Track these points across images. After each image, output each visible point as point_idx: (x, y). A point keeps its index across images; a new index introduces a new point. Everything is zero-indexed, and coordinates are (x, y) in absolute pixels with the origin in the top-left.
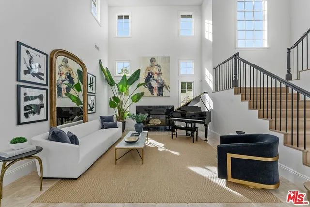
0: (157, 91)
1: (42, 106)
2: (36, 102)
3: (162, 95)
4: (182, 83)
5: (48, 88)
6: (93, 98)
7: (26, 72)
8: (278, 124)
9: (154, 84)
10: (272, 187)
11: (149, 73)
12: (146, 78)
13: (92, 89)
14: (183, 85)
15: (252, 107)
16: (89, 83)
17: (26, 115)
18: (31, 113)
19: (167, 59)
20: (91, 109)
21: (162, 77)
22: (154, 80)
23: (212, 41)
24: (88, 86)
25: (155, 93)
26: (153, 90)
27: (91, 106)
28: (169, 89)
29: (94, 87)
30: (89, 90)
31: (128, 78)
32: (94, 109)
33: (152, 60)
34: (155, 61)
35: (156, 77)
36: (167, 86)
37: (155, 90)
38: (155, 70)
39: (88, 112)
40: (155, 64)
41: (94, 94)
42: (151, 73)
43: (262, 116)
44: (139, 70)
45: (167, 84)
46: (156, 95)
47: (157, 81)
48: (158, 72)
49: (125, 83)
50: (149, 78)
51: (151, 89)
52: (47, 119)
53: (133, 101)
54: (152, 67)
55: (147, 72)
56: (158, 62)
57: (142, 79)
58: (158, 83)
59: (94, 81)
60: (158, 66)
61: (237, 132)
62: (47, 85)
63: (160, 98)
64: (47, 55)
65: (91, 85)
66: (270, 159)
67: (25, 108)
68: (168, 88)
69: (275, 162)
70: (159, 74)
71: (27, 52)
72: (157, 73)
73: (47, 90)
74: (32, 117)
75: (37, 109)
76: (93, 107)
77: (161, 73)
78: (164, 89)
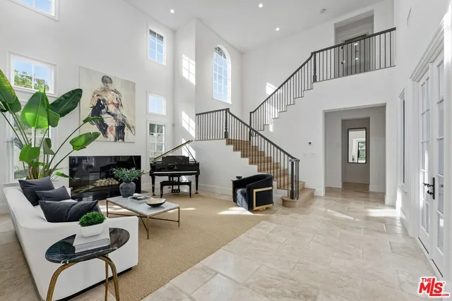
0: (114, 132)
3: (123, 139)
4: (151, 125)
8: (262, 167)
9: (109, 121)
10: (271, 205)
11: (99, 100)
12: (94, 107)
14: (152, 127)
15: (243, 156)
19: (131, 86)
22: (109, 113)
23: (194, 83)
25: (111, 136)
26: (106, 130)
28: (133, 131)
33: (106, 80)
34: (111, 82)
35: (112, 108)
36: (131, 126)
37: (111, 130)
38: (110, 97)
42: (104, 100)
43: (251, 163)
44: (80, 90)
45: (130, 123)
46: (113, 139)
47: (113, 115)
48: (115, 102)
50: (98, 109)
51: (103, 127)
53: (76, 148)
54: (104, 90)
55: (96, 98)
56: (116, 85)
58: (116, 119)
60: (116, 92)
61: (237, 177)
66: (270, 188)
68: (132, 129)
69: (271, 190)
70: (117, 106)
72: (113, 103)
77: (121, 105)
78: (125, 131)
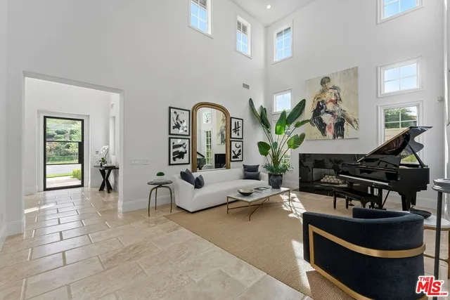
0: (332, 130)
1: (186, 153)
2: (181, 149)
3: (342, 136)
5: (190, 137)
6: (239, 144)
7: (174, 128)
9: (327, 118)
11: (319, 102)
12: (315, 111)
13: (238, 134)
16: (233, 127)
17: (174, 159)
18: (177, 157)
19: (353, 73)
20: (236, 157)
21: (343, 106)
22: (327, 112)
24: (232, 131)
25: (330, 134)
26: (325, 129)
27: (236, 153)
28: (355, 125)
29: (240, 132)
30: (234, 135)
31: (287, 115)
32: (240, 157)
33: (325, 81)
34: (329, 81)
35: (330, 107)
36: (352, 120)
37: (331, 128)
38: (328, 96)
39: (232, 160)
40: (329, 85)
41: (241, 140)
42: (323, 101)
44: (304, 101)
45: (350, 116)
46: (331, 137)
47: (331, 113)
48: (333, 98)
49: (284, 122)
50: (318, 111)
51: (322, 127)
52: (189, 163)
53: (289, 147)
54: (323, 92)
55: (316, 102)
56: (335, 82)
57: (308, 113)
58: (334, 116)
59: (240, 125)
60: (334, 88)
62: (189, 135)
63: (339, 141)
64: (189, 111)
65: (236, 130)
67: (174, 154)
68: (353, 123)
70: (336, 101)
71: (175, 112)
72: (331, 101)
73: (189, 139)
74: (178, 161)
75: (181, 155)
76: (238, 155)
77: (340, 100)
78: (345, 126)
